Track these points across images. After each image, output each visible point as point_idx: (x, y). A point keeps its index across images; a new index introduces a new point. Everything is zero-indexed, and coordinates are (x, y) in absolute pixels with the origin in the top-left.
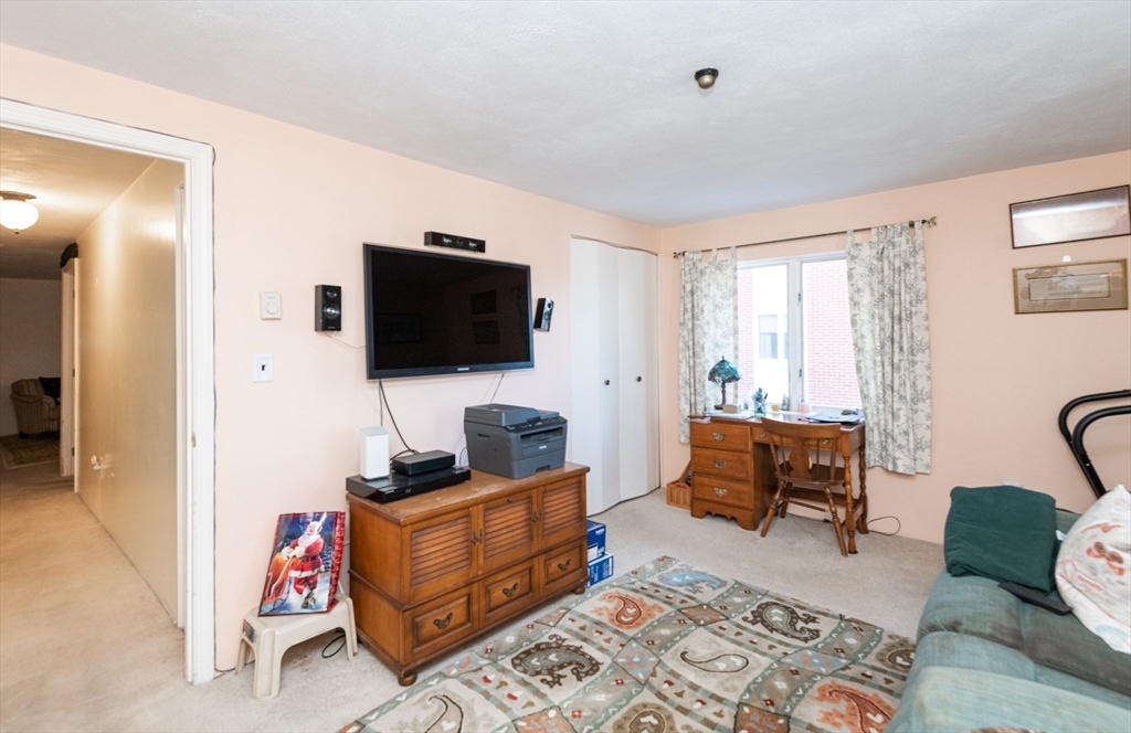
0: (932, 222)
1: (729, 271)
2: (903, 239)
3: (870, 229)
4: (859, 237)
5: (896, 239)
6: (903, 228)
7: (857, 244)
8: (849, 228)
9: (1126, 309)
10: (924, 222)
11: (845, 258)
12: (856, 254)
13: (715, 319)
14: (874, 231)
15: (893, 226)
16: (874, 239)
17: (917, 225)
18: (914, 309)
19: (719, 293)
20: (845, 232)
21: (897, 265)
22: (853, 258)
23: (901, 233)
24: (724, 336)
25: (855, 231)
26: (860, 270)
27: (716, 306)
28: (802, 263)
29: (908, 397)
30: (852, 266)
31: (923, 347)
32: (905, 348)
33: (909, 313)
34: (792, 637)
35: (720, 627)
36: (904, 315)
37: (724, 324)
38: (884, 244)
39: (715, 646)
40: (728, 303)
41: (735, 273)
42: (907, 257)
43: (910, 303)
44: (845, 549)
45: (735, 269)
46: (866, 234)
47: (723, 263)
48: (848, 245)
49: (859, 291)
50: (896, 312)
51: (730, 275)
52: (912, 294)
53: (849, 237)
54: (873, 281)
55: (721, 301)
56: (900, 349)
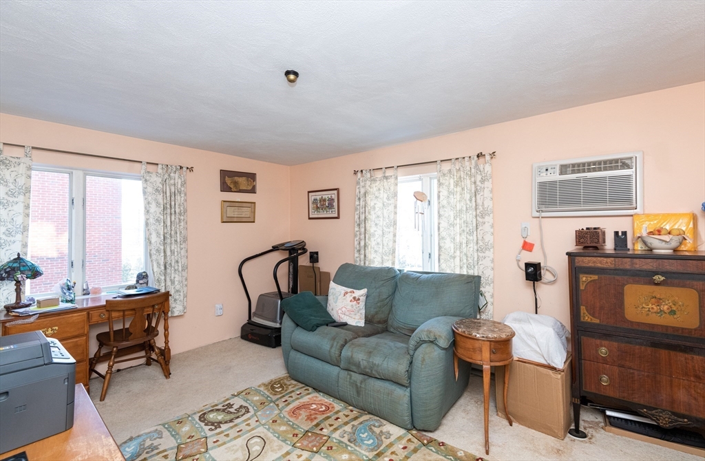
0: (191, 169)
2: (177, 175)
3: (157, 164)
4: (151, 168)
5: (172, 175)
6: (176, 169)
7: (148, 172)
8: (145, 160)
9: (254, 222)
10: (187, 168)
11: (140, 179)
12: (148, 178)
14: (160, 166)
15: (171, 166)
16: (160, 171)
17: (185, 169)
18: (182, 218)
20: (141, 162)
21: (173, 190)
22: (146, 180)
23: (175, 172)
24: (9, 233)
25: (147, 163)
26: (150, 189)
29: (180, 269)
30: (145, 186)
31: (185, 240)
32: (178, 240)
33: (179, 219)
34: (242, 415)
35: (214, 442)
36: (177, 220)
37: (9, 220)
38: (166, 176)
39: (235, 448)
40: (15, 200)
41: (28, 173)
42: (179, 186)
43: (180, 214)
44: (167, 374)
45: (30, 168)
46: (154, 167)
47: (11, 159)
48: (143, 171)
49: (149, 203)
50: (173, 219)
51: (20, 172)
52: (182, 209)
53: (143, 166)
54: (160, 198)
55: (6, 197)
56: (176, 241)
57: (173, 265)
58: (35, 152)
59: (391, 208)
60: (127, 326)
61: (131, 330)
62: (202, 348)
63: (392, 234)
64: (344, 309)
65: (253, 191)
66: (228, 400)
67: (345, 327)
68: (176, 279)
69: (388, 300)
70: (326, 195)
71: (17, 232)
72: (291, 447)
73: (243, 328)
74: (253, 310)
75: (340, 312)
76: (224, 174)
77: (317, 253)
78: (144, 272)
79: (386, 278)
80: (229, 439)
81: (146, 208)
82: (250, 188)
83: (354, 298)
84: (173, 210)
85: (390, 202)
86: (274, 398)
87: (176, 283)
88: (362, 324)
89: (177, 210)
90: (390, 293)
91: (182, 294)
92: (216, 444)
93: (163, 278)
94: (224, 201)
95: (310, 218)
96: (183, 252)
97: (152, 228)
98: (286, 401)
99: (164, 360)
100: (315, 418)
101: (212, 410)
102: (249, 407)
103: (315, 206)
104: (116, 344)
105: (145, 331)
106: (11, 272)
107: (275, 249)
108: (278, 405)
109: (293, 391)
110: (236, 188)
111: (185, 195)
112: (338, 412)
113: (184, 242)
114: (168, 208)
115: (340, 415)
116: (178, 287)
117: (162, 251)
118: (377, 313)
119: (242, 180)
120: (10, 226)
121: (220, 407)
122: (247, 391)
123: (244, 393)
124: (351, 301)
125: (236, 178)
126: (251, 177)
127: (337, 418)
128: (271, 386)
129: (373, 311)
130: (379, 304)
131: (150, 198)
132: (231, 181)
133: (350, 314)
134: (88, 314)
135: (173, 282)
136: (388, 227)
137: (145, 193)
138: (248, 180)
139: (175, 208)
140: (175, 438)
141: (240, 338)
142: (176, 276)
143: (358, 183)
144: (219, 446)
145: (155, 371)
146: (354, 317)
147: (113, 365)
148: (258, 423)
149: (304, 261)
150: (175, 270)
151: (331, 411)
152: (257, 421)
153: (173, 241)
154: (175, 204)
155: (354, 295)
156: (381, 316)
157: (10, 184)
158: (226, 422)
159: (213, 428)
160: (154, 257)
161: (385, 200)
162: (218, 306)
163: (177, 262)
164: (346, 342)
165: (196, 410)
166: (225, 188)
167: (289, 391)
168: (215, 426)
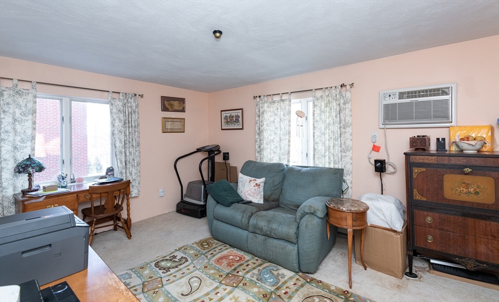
0: (142, 96)
1: (30, 97)
2: (132, 100)
3: (119, 93)
4: (115, 95)
5: (129, 100)
6: (132, 96)
7: (113, 98)
8: (111, 90)
9: (184, 132)
10: (139, 95)
11: (108, 104)
12: (113, 102)
13: (14, 129)
14: (121, 94)
15: (129, 94)
16: (121, 97)
17: (138, 96)
18: (136, 129)
19: (18, 112)
20: (109, 92)
21: (130, 111)
22: (112, 104)
23: (131, 98)
24: (23, 141)
25: (113, 92)
26: (114, 110)
27: (15, 120)
28: (71, 100)
29: (136, 165)
30: (112, 108)
31: (138, 145)
32: (134, 145)
33: (135, 131)
34: (184, 263)
35: (167, 281)
36: (133, 132)
37: (22, 133)
38: (126, 101)
39: (181, 284)
40: (26, 118)
41: (34, 99)
42: (134, 108)
43: (135, 127)
44: (129, 236)
45: (35, 97)
46: (118, 94)
47: (23, 91)
48: (110, 98)
49: (114, 120)
50: (130, 131)
51: (29, 100)
52: (136, 123)
53: (110, 94)
54: (121, 116)
55: (20, 116)
56: (133, 145)
57: (131, 162)
58: (38, 85)
59: (287, 122)
60: (103, 203)
61: (105, 207)
62: (150, 218)
63: (287, 140)
64: (249, 192)
65: (183, 110)
66: (172, 253)
67: (251, 204)
68: (133, 172)
69: (279, 186)
70: (234, 113)
71: (28, 141)
72: (218, 284)
73: (178, 205)
74: (184, 193)
75: (246, 193)
76: (164, 99)
77: (228, 153)
78: (111, 167)
79: (277, 170)
80: (176, 278)
81: (112, 123)
82: (181, 108)
83: (256, 184)
84: (130, 124)
85: (285, 118)
86: (204, 252)
87: (133, 174)
88: (262, 202)
89: (133, 125)
90: (281, 181)
91: (137, 182)
92: (168, 282)
93: (124, 171)
94: (164, 118)
95: (222, 129)
96: (137, 153)
97: (116, 136)
98: (212, 254)
99: (127, 227)
100: (233, 265)
101: (163, 260)
102: (188, 258)
103: (226, 120)
104: (96, 216)
105: (115, 207)
106: (26, 168)
107: (199, 150)
108: (207, 257)
109: (216, 247)
110: (172, 109)
111: (138, 114)
112: (248, 261)
113: (138, 146)
114: (127, 123)
115: (250, 262)
116: (134, 177)
117: (124, 153)
118: (271, 194)
119: (176, 103)
120: (23, 136)
121: (168, 258)
122: (185, 247)
123: (183, 249)
124: (254, 186)
125: (172, 102)
126: (182, 101)
127: (248, 265)
128: (201, 244)
129: (269, 193)
130: (273, 189)
131: (115, 116)
132: (168, 103)
133: (254, 195)
134: (77, 195)
135: (131, 174)
136: (284, 135)
137: (111, 113)
138: (179, 103)
139: (132, 123)
140: (140, 278)
141: (176, 212)
142: (133, 170)
143: (257, 105)
144: (171, 283)
145: (121, 234)
146: (256, 197)
147: (94, 230)
148: (195, 268)
149: (219, 159)
150: (132, 166)
151: (243, 260)
152: (194, 267)
153: (131, 146)
154: (132, 120)
155: (256, 182)
156: (275, 197)
157: (23, 108)
158: (173, 268)
159: (165, 271)
160: (118, 157)
161: (282, 116)
162: (161, 190)
163: (134, 160)
164: (252, 214)
165: (152, 260)
166: (165, 109)
167: (213, 247)
168: (166, 270)
